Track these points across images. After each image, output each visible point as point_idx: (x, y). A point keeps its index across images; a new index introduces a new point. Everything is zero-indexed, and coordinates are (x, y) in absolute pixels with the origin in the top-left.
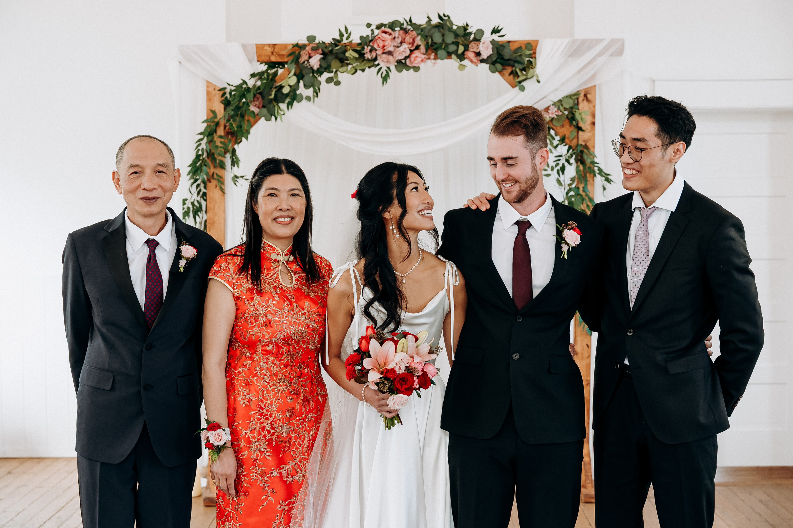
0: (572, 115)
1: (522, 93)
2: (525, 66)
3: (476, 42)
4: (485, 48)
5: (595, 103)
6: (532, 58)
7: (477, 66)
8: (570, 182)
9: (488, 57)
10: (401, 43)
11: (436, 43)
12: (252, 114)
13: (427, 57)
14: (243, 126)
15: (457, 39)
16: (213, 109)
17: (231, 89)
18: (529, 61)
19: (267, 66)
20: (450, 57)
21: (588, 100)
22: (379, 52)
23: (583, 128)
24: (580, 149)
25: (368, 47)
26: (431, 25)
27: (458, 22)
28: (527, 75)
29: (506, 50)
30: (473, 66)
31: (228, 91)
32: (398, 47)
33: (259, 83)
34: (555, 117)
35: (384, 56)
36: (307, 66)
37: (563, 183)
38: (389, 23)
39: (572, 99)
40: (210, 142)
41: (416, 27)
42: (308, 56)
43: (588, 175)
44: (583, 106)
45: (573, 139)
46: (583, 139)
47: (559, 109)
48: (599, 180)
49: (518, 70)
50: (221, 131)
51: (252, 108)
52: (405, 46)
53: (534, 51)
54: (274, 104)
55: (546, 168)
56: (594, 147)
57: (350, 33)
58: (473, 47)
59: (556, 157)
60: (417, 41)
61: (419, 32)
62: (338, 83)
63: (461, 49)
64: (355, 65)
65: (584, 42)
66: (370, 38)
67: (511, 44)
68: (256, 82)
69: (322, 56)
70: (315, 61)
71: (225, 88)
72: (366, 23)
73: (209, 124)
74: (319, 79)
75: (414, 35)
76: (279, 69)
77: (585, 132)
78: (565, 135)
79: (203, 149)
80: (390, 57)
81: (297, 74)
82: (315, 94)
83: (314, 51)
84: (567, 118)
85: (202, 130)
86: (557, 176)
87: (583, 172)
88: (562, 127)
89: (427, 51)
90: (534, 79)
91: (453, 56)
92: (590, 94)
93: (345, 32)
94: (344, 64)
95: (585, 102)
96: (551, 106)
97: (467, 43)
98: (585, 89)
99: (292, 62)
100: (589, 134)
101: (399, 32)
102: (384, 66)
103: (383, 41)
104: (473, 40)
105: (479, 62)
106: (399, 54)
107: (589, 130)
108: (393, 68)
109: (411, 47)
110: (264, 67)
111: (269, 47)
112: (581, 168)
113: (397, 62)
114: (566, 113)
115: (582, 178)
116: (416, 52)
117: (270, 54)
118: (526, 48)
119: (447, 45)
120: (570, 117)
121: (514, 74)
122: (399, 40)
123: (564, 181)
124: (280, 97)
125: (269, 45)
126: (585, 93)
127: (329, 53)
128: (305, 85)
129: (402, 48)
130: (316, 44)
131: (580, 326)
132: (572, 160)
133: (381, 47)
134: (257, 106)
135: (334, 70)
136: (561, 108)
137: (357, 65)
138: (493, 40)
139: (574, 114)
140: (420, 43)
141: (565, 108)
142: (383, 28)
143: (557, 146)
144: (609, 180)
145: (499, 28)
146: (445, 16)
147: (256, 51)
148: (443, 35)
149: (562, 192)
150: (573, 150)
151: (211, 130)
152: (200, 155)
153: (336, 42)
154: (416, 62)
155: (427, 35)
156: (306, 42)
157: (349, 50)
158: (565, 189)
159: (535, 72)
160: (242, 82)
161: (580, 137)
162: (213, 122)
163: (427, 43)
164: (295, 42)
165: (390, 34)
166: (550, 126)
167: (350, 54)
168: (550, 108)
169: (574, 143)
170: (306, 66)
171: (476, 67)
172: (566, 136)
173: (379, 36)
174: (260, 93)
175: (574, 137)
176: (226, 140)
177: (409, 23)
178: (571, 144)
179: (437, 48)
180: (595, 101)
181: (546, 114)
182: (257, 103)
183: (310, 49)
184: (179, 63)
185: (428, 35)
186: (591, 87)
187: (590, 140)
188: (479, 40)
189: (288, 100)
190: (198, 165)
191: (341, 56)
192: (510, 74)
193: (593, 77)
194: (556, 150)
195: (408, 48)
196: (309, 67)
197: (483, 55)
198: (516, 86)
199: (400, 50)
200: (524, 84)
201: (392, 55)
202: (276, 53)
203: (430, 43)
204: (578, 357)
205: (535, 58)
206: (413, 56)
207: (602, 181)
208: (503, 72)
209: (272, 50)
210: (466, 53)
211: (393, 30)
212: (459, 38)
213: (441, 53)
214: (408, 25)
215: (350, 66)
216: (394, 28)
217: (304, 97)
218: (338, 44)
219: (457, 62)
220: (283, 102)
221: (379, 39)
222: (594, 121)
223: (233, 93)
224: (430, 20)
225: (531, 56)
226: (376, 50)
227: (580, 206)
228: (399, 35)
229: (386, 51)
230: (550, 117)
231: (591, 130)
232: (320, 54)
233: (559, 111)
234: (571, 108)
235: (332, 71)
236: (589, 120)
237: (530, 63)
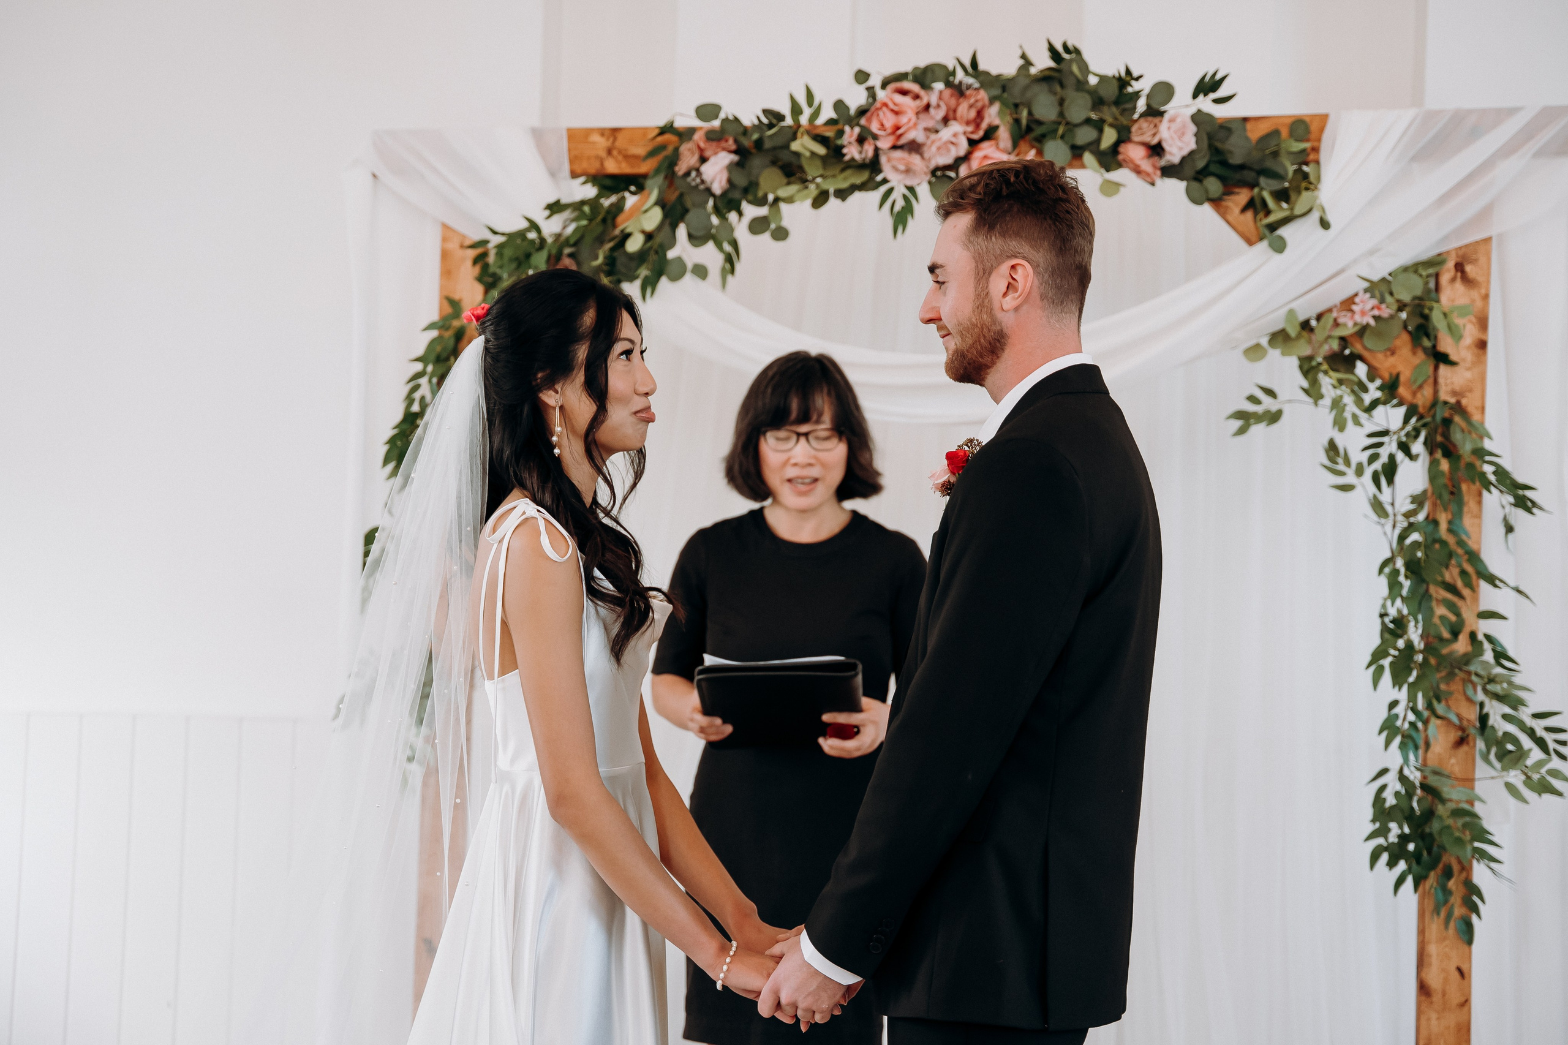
0: (1419, 321)
1: (1277, 258)
2: (1287, 184)
3: (1150, 119)
4: (1175, 132)
5: (1488, 289)
6: (1307, 164)
7: (1153, 184)
8: (1410, 507)
9: (1184, 159)
10: (946, 120)
11: (1039, 123)
15: (1100, 111)
16: (456, 297)
17: (498, 243)
18: (1299, 171)
19: (595, 185)
20: (1076, 163)
21: (1466, 279)
22: (884, 144)
23: (1453, 357)
24: (1441, 413)
25: (852, 128)
26: (1029, 75)
27: (1101, 64)
28: (1292, 209)
29: (1235, 140)
30: (1143, 185)
31: (491, 247)
32: (937, 131)
33: (570, 229)
34: (1372, 322)
35: (898, 154)
36: (697, 186)
37: (1389, 508)
38: (916, 69)
39: (1421, 276)
41: (987, 80)
42: (696, 157)
43: (1464, 487)
44: (1452, 295)
45: (1421, 387)
46: (1449, 388)
47: (1382, 301)
48: (1495, 502)
49: (1266, 195)
52: (955, 127)
53: (1315, 144)
55: (1341, 467)
56: (1483, 409)
57: (820, 105)
58: (1143, 132)
59: (1370, 435)
60: (990, 116)
61: (996, 92)
62: (781, 234)
63: (1109, 136)
64: (820, 180)
65: (1458, 117)
66: (861, 109)
67: (1249, 126)
68: (564, 228)
69: (734, 158)
70: (717, 171)
71: (486, 242)
72: (855, 69)
73: (442, 333)
74: (730, 218)
75: (983, 99)
76: (627, 194)
77: (1456, 368)
78: (1398, 375)
79: (423, 398)
80: (915, 159)
81: (666, 203)
82: (728, 266)
83: (714, 144)
84: (1405, 327)
85: (420, 351)
86: (1372, 489)
87: (1451, 479)
88: (1388, 353)
89: (1015, 145)
90: (1315, 216)
91: (1088, 158)
92: (1474, 262)
93: (805, 104)
94: (792, 179)
95: (1459, 285)
96: (1361, 293)
97: (1125, 122)
98: (1460, 248)
99: (657, 171)
100: (1468, 375)
101: (941, 92)
102: (897, 182)
103: (897, 113)
104: (1142, 115)
105: (1159, 173)
106: (939, 148)
107: (1468, 364)
108: (923, 190)
109: (972, 133)
110: (586, 190)
111: (602, 135)
112: (1445, 465)
113: (933, 172)
114: (1404, 315)
115: (1446, 496)
116: (985, 145)
117: (603, 154)
118: (1292, 134)
119: (1071, 127)
120: (1413, 325)
121: (1255, 206)
122: (940, 114)
123: (1393, 504)
124: (621, 265)
125: (602, 132)
126: (1459, 260)
127: (754, 151)
128: (691, 237)
129: (946, 134)
131: (1438, 914)
132: (1418, 447)
133: (889, 131)
135: (771, 197)
137: (825, 178)
138: (1199, 111)
139: (1426, 318)
140: (997, 122)
142: (900, 82)
143: (1375, 404)
144: (1529, 504)
145: (1218, 77)
146: (1065, 46)
147: (569, 146)
148: (1061, 102)
149: (1385, 534)
150: (1421, 418)
151: (444, 349)
153: (770, 117)
155: (1018, 101)
156: (696, 123)
157: (804, 137)
158: (1394, 526)
159: (1316, 198)
160: (525, 224)
161: (1441, 380)
162: (451, 328)
163: (1017, 121)
164: (664, 122)
165: (917, 97)
166: (1355, 351)
167: (804, 146)
168: (1357, 300)
169: (1423, 398)
170: (693, 184)
171: (1149, 187)
172: (1402, 378)
173: (886, 100)
174: (571, 256)
175: (1425, 381)
177: (970, 70)
178: (1415, 401)
179: (1044, 136)
180: (1488, 282)
181: (1345, 316)
183: (704, 138)
184: (370, 177)
185: (1022, 104)
186: (1477, 243)
187: (1471, 391)
188: (1161, 114)
189: (644, 272)
191: (785, 156)
192: (1244, 210)
193: (1485, 214)
194: (1371, 416)
195: (965, 133)
196: (702, 187)
197: (1171, 154)
198: (1261, 239)
199: (940, 139)
200: (1282, 231)
201: (922, 155)
202: (620, 152)
203: (1024, 122)
204: (1431, 1003)
205: (1317, 162)
206: (978, 155)
207: (1503, 507)
208: (1224, 203)
209: (609, 144)
210: (1123, 148)
211: (926, 86)
212: (1105, 109)
213: (1055, 148)
214: (966, 74)
215: (809, 185)
216: (927, 82)
217: (690, 266)
218: (774, 121)
219: (1099, 172)
220: (632, 278)
221: (885, 109)
222: (1483, 337)
223: (503, 254)
224: (1027, 63)
225: (1304, 158)
226: (875, 137)
227: (1442, 576)
228: (940, 98)
229: (902, 141)
230: (1356, 324)
231: (1474, 364)
232: (731, 152)
233: (1383, 306)
234: (1420, 298)
235: (765, 196)
236: (1470, 333)
237: (1300, 177)
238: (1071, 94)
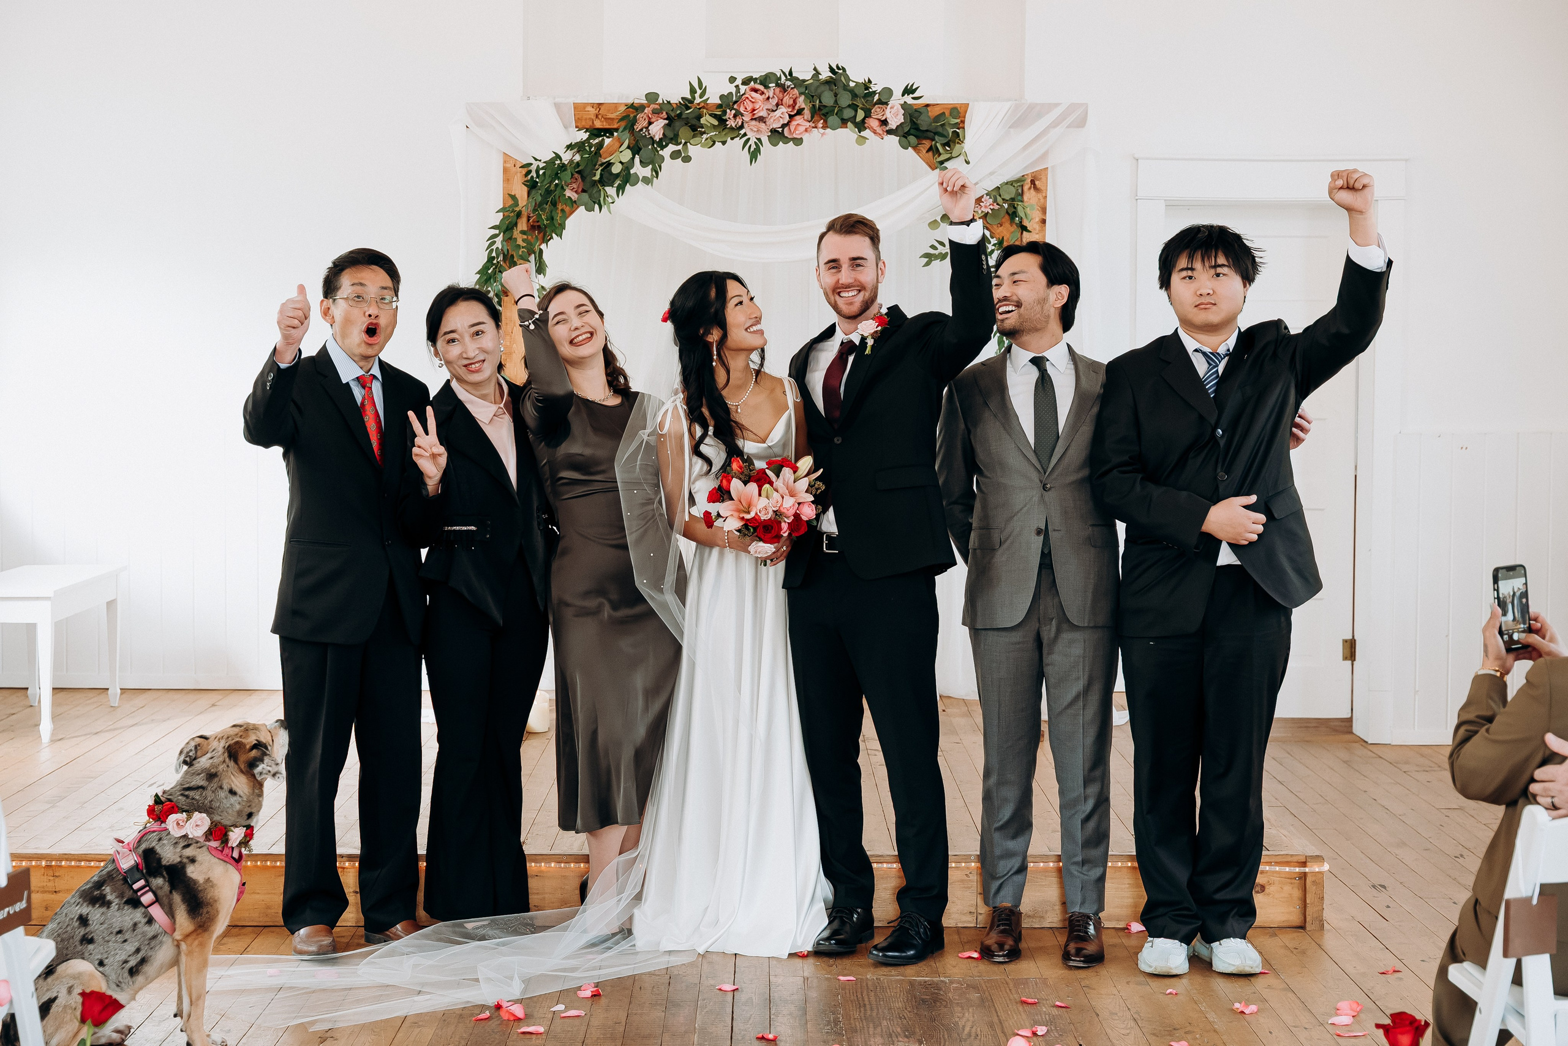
0: (1015, 210)
2: (949, 139)
3: (881, 106)
4: (894, 114)
5: (1046, 194)
6: (959, 129)
7: (882, 139)
9: (897, 126)
10: (777, 105)
11: (825, 106)
12: (569, 201)
13: (813, 125)
14: (555, 218)
15: (856, 101)
16: (513, 194)
17: (538, 165)
18: (953, 132)
19: (588, 134)
20: (845, 126)
21: (1036, 188)
22: (747, 118)
23: (1030, 226)
25: (731, 110)
26: (818, 80)
27: (856, 76)
28: (951, 153)
29: (922, 117)
30: (878, 138)
31: (533, 168)
32: (773, 111)
33: (577, 158)
34: (990, 212)
35: (754, 123)
36: (646, 136)
38: (761, 76)
39: (1014, 186)
40: (509, 239)
41: (798, 83)
42: (647, 122)
44: (1030, 196)
47: (995, 201)
49: (938, 144)
50: (523, 225)
51: (568, 193)
52: (783, 110)
53: (963, 119)
54: (599, 187)
57: (705, 89)
58: (877, 112)
60: (800, 102)
61: (803, 90)
62: (687, 159)
63: (861, 115)
64: (711, 134)
65: (1031, 107)
66: (734, 99)
67: (929, 109)
68: (573, 156)
69: (667, 122)
70: (657, 129)
71: (530, 164)
72: (729, 77)
73: (506, 214)
74: (661, 152)
75: (796, 94)
76: (605, 138)
78: (1003, 238)
79: (497, 248)
80: (762, 125)
81: (631, 146)
82: (654, 173)
83: (656, 115)
84: (1007, 213)
85: (496, 223)
88: (999, 225)
89: (812, 117)
90: (962, 158)
91: (849, 124)
92: (1040, 180)
93: (698, 88)
94: (696, 133)
95: (1032, 191)
96: (985, 196)
97: (868, 107)
98: (1033, 173)
99: (625, 129)
101: (774, 89)
102: (752, 137)
103: (753, 102)
104: (876, 103)
105: (885, 134)
106: (774, 120)
107: (1037, 231)
108: (765, 140)
109: (791, 111)
110: (583, 136)
111: (593, 107)
113: (771, 131)
114: (1005, 206)
116: (798, 117)
117: (594, 118)
118: (951, 115)
119: (841, 109)
120: (1011, 211)
121: (933, 150)
122: (775, 101)
124: (608, 178)
125: (593, 105)
126: (1033, 178)
127: (676, 118)
128: (641, 161)
129: (778, 113)
130: (659, 104)
133: (750, 111)
134: (575, 190)
135: (683, 141)
136: (999, 199)
137: (716, 134)
138: (905, 102)
139: (1015, 208)
140: (803, 106)
141: (1003, 199)
142: (752, 83)
145: (914, 88)
146: (837, 67)
147: (575, 113)
148: (836, 95)
151: (509, 223)
152: (493, 258)
153: (687, 103)
154: (797, 132)
155: (813, 94)
156: (645, 102)
157: (706, 114)
159: (963, 148)
160: (553, 155)
162: (513, 211)
163: (814, 106)
164: (630, 101)
165: (763, 93)
167: (707, 120)
168: (983, 200)
170: (644, 135)
171: (880, 140)
172: (1005, 238)
173: (746, 96)
174: (577, 172)
176: (530, 237)
177: (789, 77)
179: (827, 113)
180: (1047, 190)
182: (575, 186)
183: (651, 112)
184: (465, 128)
185: (815, 95)
186: (1041, 170)
188: (886, 104)
189: (618, 183)
190: (490, 272)
191: (694, 122)
192: (927, 152)
193: (1044, 156)
195: (787, 112)
196: (648, 137)
197: (891, 125)
198: (936, 168)
199: (775, 116)
200: (946, 164)
201: (765, 122)
202: (602, 117)
203: (817, 106)
205: (964, 128)
206: (794, 123)
208: (918, 148)
209: (597, 112)
210: (867, 120)
211: (767, 87)
212: (858, 100)
213: (833, 119)
214: (787, 80)
215: (705, 136)
216: (767, 84)
217: (641, 178)
218: (689, 105)
219: (855, 133)
220: (613, 187)
221: (747, 100)
222: (1044, 218)
223: (541, 172)
224: (818, 73)
225: (957, 125)
226: (742, 115)
228: (774, 94)
229: (756, 116)
230: (982, 212)
231: (1039, 231)
232: (665, 119)
233: (995, 204)
234: (1013, 199)
235: (681, 143)
236: (1037, 216)
237: (955, 135)
238: (841, 92)
